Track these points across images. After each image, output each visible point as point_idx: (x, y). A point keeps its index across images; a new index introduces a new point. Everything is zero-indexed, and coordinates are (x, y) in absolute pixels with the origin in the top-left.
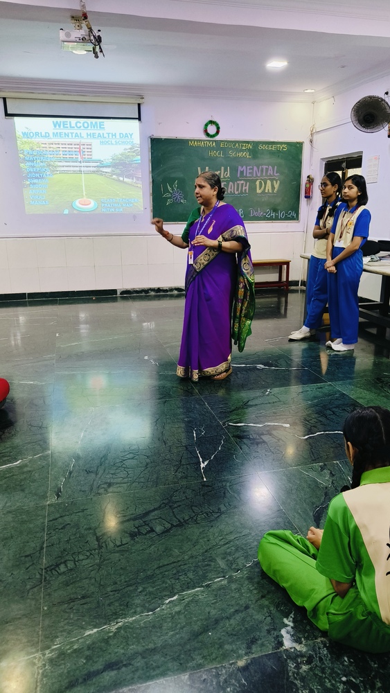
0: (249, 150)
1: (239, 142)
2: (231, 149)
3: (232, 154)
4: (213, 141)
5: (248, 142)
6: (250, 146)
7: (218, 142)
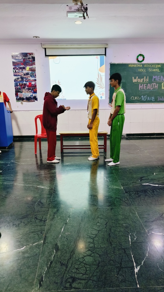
0: (159, 68)
1: (154, 64)
2: (150, 67)
3: (150, 70)
4: (141, 64)
5: (159, 64)
6: (160, 66)
7: (143, 65)
